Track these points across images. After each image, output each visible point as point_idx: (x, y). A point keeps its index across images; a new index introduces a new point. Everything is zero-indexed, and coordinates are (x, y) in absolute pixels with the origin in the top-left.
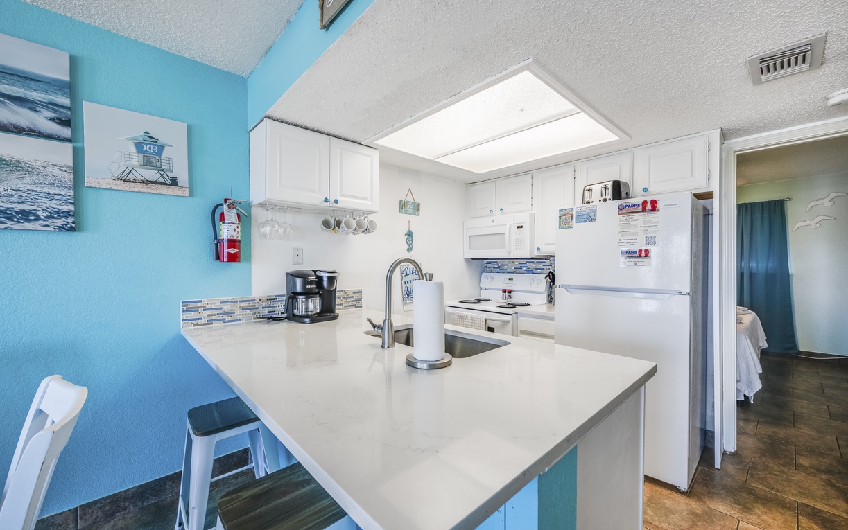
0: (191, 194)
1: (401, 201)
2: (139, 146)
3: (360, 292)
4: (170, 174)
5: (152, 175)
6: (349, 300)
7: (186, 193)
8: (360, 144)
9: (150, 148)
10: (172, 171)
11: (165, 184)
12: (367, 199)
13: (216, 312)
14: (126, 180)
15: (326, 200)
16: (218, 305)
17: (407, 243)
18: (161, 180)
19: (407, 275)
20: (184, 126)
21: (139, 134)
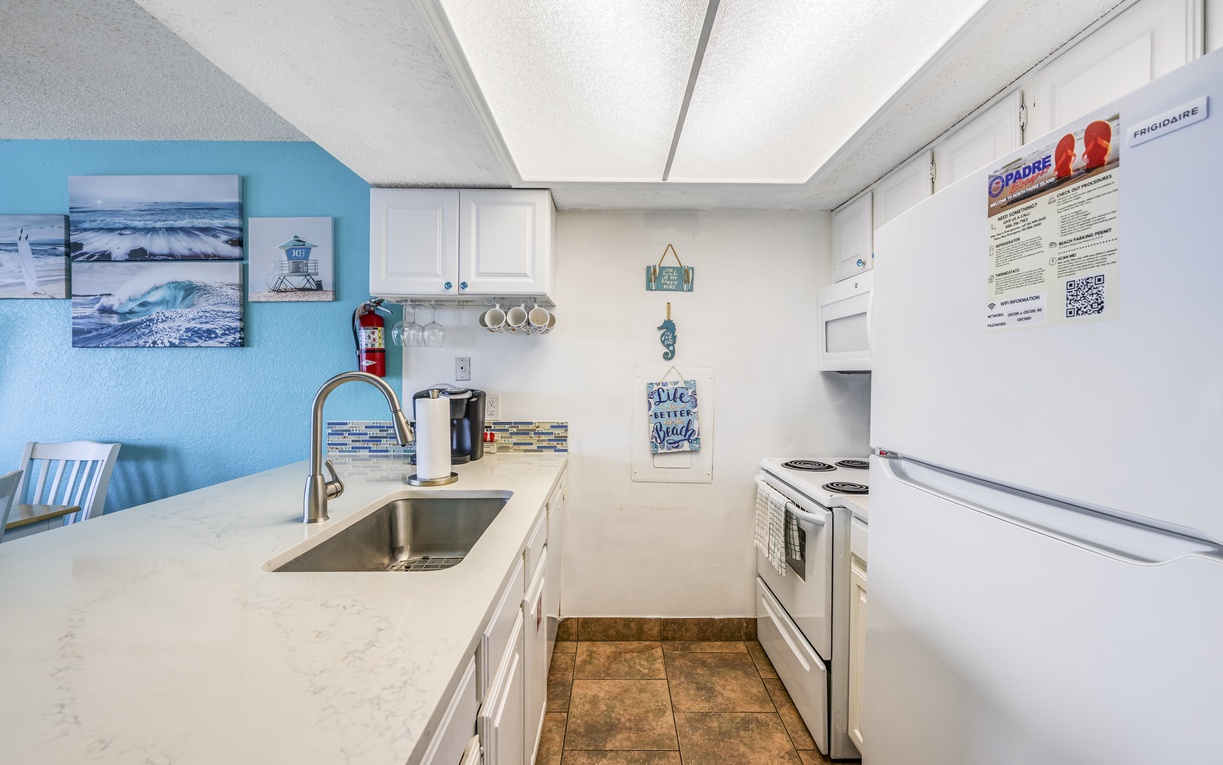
0: (337, 297)
1: (648, 268)
2: (289, 253)
3: (564, 427)
4: (316, 278)
5: (299, 281)
6: (543, 437)
7: (330, 297)
8: (510, 188)
9: (299, 253)
10: (317, 274)
11: (311, 290)
12: (524, 275)
13: (362, 438)
14: (279, 291)
15: (448, 285)
16: (363, 429)
17: (663, 342)
18: (308, 286)
19: (660, 402)
20: (328, 221)
21: (289, 239)
